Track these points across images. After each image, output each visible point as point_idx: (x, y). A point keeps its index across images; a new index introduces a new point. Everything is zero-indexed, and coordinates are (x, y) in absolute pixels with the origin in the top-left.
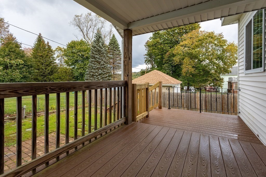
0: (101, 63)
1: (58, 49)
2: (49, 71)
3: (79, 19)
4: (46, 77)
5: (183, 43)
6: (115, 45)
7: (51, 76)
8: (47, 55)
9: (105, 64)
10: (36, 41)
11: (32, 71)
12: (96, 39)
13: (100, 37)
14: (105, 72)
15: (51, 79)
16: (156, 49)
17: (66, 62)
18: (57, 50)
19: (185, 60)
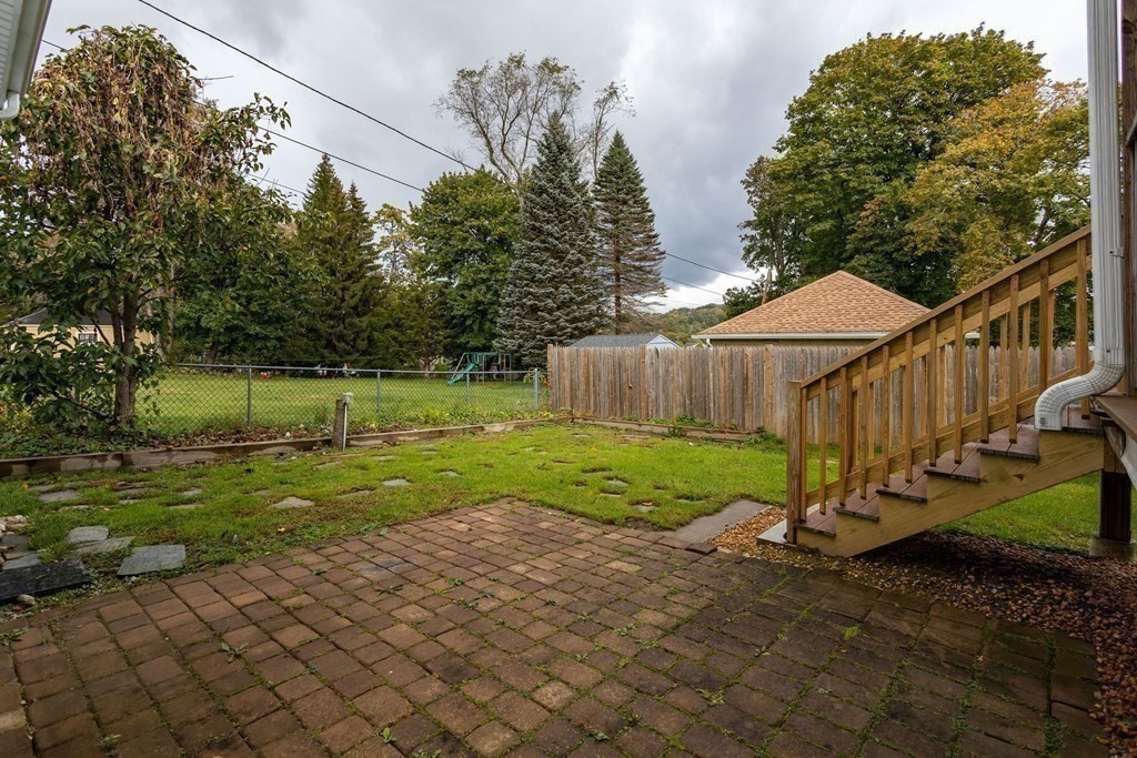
0: (570, 256)
1: (384, 214)
2: (357, 298)
3: (474, 86)
4: (343, 323)
5: (963, 149)
6: (625, 179)
7: (363, 319)
8: (349, 238)
9: (584, 258)
10: (311, 183)
11: (302, 297)
12: (544, 159)
13: (563, 149)
14: (584, 293)
15: (364, 331)
16: (810, 191)
17: (419, 262)
18: (382, 218)
19: (973, 228)
